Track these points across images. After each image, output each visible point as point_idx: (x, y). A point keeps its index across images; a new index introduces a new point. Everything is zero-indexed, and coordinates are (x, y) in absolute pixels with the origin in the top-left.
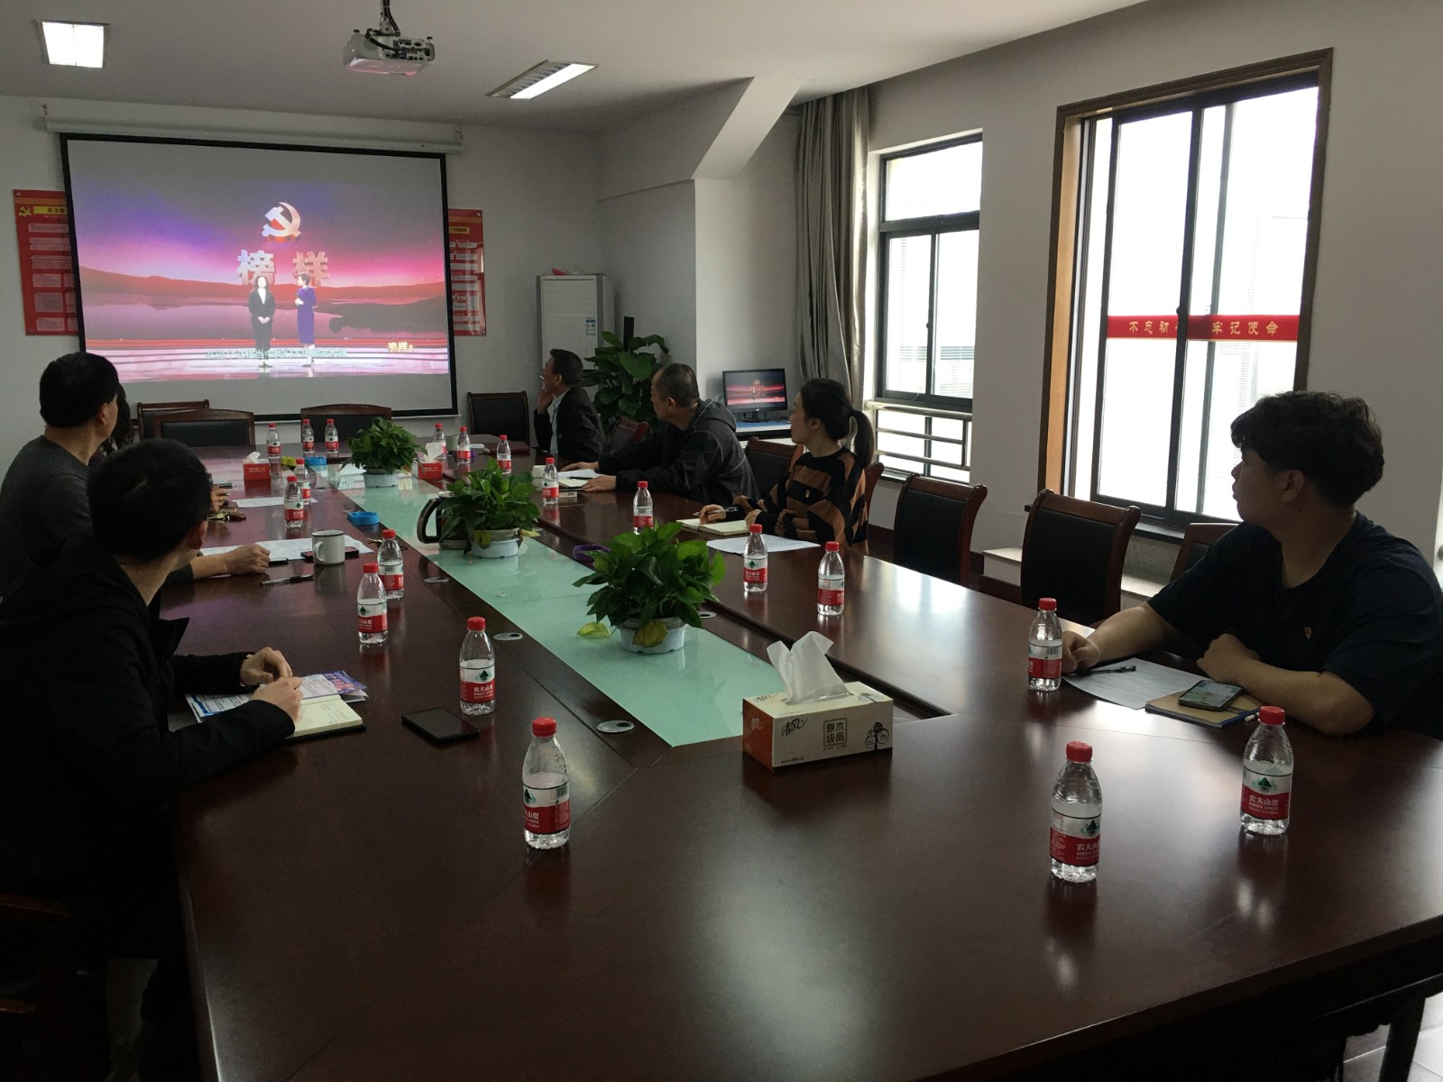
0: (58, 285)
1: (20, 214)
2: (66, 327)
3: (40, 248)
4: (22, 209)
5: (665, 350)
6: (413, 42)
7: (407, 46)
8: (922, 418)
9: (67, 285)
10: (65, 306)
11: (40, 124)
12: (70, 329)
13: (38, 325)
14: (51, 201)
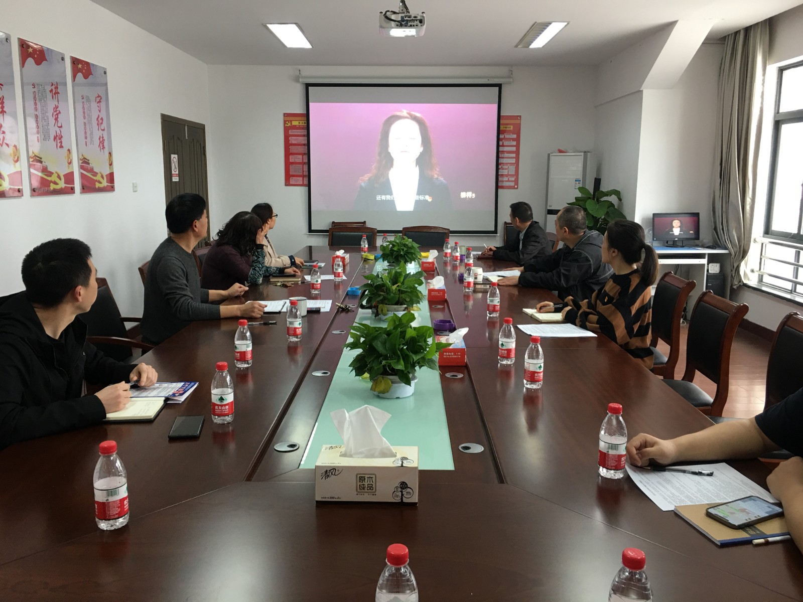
0: (300, 161)
1: (286, 125)
2: (303, 182)
3: (294, 142)
4: (287, 122)
5: (620, 200)
6: (413, 16)
7: (409, 19)
8: (794, 251)
9: (304, 161)
10: (303, 171)
11: (297, 79)
12: (305, 183)
13: (291, 181)
14: (300, 118)
